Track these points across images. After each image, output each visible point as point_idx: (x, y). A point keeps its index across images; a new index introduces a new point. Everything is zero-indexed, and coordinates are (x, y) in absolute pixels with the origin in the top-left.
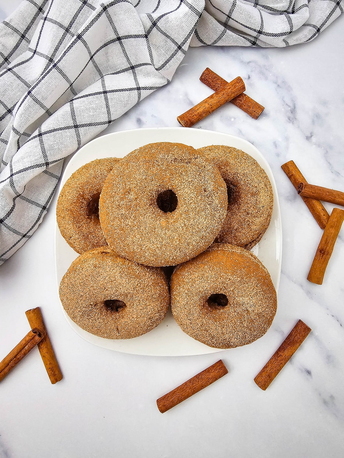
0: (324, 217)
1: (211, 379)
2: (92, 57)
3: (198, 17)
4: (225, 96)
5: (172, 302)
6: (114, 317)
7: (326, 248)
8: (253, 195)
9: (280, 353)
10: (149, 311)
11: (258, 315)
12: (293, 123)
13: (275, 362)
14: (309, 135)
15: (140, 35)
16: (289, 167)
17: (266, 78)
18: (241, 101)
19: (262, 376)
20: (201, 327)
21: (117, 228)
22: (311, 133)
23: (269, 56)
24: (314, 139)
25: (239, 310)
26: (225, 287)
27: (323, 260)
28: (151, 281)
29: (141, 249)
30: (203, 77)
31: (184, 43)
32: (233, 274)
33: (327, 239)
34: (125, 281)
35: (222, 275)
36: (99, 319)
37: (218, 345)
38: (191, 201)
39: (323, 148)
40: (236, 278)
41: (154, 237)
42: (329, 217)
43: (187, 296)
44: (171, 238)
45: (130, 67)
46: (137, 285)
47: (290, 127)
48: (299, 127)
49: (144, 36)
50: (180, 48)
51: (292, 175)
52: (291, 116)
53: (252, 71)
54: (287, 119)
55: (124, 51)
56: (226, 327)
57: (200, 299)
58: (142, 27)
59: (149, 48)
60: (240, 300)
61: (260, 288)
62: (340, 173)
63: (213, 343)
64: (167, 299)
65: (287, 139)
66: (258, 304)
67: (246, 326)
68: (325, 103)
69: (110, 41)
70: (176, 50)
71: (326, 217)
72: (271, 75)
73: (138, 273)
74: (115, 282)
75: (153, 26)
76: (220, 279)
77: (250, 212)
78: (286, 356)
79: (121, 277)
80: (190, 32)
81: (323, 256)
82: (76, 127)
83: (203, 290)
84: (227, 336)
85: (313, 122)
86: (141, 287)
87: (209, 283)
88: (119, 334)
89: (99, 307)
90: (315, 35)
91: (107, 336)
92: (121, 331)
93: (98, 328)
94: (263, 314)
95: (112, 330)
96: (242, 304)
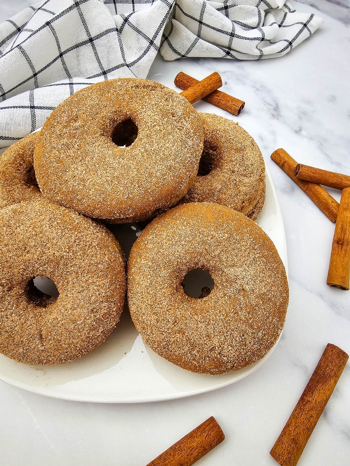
0: (333, 204)
1: (195, 450)
2: (61, 55)
3: (169, 8)
4: (200, 87)
5: (130, 287)
6: (37, 314)
7: (344, 237)
8: (238, 150)
9: (307, 398)
10: (92, 296)
11: (261, 296)
12: (278, 119)
13: (301, 415)
14: (298, 129)
15: (111, 29)
16: (280, 154)
17: (244, 84)
18: (219, 96)
19: (282, 443)
20: (173, 326)
21: (54, 160)
22: (299, 128)
23: (245, 68)
24: (303, 133)
25: (230, 291)
26: (206, 250)
27: (343, 252)
28: (97, 240)
29: (84, 185)
30: (177, 79)
31: (155, 37)
32: (216, 229)
33: (342, 226)
34: (57, 233)
35: (201, 230)
36: (13, 315)
37: (202, 363)
38: (155, 123)
39: (316, 141)
40: (223, 235)
41: (103, 168)
42: (338, 205)
43: (150, 270)
44: (126, 167)
45: (101, 72)
46: (75, 242)
47: (276, 124)
48: (285, 122)
49: (115, 29)
50: (152, 43)
51: (285, 162)
52: (275, 113)
53: (228, 79)
54: (271, 116)
55: (96, 53)
56: (212, 322)
57: (170, 276)
58: (113, 21)
59: (120, 41)
60: (231, 272)
61: (259, 252)
62: (341, 164)
63: (194, 359)
64: (121, 277)
65: (273, 133)
66: (259, 278)
67: (244, 318)
68: (309, 102)
69: (82, 42)
70: (148, 47)
71: (335, 205)
72: (248, 81)
73: (78, 223)
74: (41, 235)
75: (125, 22)
76: (199, 236)
77: (236, 169)
78: (317, 402)
79: (51, 226)
80: (161, 23)
81: (342, 248)
82: (33, 107)
83: (174, 258)
84: (215, 342)
85: (300, 118)
86: (81, 246)
87: (183, 245)
88: (43, 345)
89: (16, 293)
90: (287, 47)
91: (23, 352)
92: (46, 338)
93: (9, 333)
94: (269, 296)
95: (31, 337)
96: (234, 280)
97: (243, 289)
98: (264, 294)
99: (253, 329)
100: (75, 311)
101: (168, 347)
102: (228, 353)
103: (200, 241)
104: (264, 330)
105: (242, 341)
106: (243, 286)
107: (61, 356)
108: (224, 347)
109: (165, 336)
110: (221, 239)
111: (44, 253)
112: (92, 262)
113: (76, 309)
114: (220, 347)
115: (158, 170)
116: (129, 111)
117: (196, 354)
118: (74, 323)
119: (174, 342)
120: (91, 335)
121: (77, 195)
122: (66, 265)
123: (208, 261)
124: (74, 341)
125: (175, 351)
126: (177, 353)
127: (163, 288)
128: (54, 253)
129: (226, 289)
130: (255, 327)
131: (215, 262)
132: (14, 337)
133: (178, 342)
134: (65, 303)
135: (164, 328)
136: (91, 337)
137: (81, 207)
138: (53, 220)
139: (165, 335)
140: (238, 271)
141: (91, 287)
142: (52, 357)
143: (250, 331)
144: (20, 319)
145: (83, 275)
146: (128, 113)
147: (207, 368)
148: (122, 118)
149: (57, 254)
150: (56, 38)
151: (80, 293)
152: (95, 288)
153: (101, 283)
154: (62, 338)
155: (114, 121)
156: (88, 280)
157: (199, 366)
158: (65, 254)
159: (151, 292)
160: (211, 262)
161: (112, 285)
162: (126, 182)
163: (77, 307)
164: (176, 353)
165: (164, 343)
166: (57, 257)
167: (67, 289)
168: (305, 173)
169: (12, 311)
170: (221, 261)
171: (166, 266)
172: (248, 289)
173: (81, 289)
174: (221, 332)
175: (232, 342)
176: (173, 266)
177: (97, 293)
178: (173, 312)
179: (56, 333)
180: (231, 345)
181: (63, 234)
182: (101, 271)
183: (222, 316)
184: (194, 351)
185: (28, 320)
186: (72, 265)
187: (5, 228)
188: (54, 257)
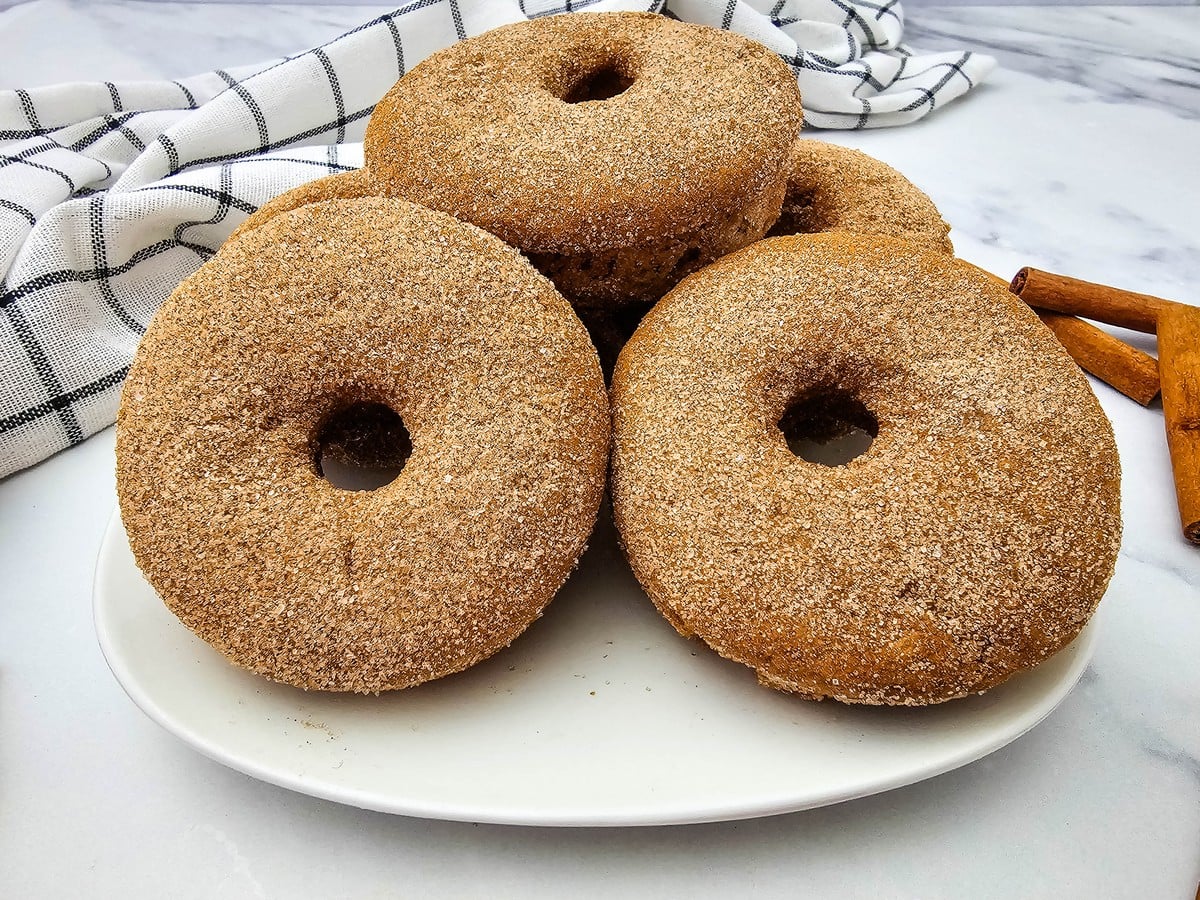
20: (772, 523)
25: (938, 423)
36: (271, 493)
37: (878, 637)
43: (687, 378)
56: (895, 506)
63: (849, 628)
67: (998, 488)
74: (383, 260)
76: (825, 283)
77: (878, 213)
83: (757, 342)
84: (916, 565)
86: (492, 293)
87: (779, 308)
88: (352, 592)
89: (285, 440)
90: (923, 101)
91: (283, 616)
92: (364, 567)
93: (249, 549)
94: (1064, 430)
95: (319, 561)
96: (946, 391)
97: (979, 413)
98: (1048, 422)
99: (1034, 522)
100: (462, 479)
101: (757, 595)
102: (963, 603)
103: (830, 294)
104: (1067, 527)
105: (1001, 561)
106: (976, 402)
107: (404, 636)
108: (944, 581)
109: (745, 560)
110: (891, 286)
111: (386, 307)
112: (522, 336)
113: (467, 471)
114: (934, 581)
115: (704, 125)
116: (609, 46)
117: (856, 607)
118: (459, 515)
119: (777, 575)
120: (506, 564)
121: (486, 180)
122: (445, 341)
123: (859, 345)
124: (454, 579)
125: (782, 604)
126: (789, 611)
127: (729, 420)
128: (417, 308)
129: (922, 418)
130: (1038, 516)
131: (878, 347)
132: (263, 563)
133: (790, 572)
134: (433, 458)
135: (739, 534)
136: (504, 572)
137: (494, 211)
138: (420, 225)
139: (745, 555)
140: (954, 366)
141: (515, 407)
142: (375, 640)
143: (1022, 528)
144: (289, 507)
145: (494, 371)
146: (608, 49)
147: (898, 658)
148: (593, 63)
149: (424, 309)
150: (400, 51)
151: (480, 423)
152: (528, 410)
153: (544, 398)
154: (417, 566)
155: (572, 71)
156: (509, 387)
157: (867, 649)
158: (447, 307)
159: (692, 433)
160: (868, 348)
161: (573, 412)
162: (619, 145)
163: (470, 464)
164: (786, 609)
165: (744, 584)
166: (422, 318)
167: (443, 418)
168: (1044, 283)
169: (268, 483)
170: (896, 342)
171: (733, 363)
172: (996, 410)
173: (484, 412)
174: (931, 532)
175: (970, 565)
176: (755, 362)
177: (534, 426)
178: (766, 482)
179: (397, 548)
180: (967, 574)
181: (447, 256)
182: (548, 365)
183: (925, 487)
184: (846, 597)
185: (313, 510)
186: (463, 340)
187: (284, 246)
188: (414, 317)
